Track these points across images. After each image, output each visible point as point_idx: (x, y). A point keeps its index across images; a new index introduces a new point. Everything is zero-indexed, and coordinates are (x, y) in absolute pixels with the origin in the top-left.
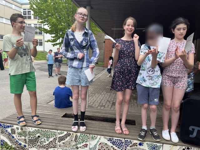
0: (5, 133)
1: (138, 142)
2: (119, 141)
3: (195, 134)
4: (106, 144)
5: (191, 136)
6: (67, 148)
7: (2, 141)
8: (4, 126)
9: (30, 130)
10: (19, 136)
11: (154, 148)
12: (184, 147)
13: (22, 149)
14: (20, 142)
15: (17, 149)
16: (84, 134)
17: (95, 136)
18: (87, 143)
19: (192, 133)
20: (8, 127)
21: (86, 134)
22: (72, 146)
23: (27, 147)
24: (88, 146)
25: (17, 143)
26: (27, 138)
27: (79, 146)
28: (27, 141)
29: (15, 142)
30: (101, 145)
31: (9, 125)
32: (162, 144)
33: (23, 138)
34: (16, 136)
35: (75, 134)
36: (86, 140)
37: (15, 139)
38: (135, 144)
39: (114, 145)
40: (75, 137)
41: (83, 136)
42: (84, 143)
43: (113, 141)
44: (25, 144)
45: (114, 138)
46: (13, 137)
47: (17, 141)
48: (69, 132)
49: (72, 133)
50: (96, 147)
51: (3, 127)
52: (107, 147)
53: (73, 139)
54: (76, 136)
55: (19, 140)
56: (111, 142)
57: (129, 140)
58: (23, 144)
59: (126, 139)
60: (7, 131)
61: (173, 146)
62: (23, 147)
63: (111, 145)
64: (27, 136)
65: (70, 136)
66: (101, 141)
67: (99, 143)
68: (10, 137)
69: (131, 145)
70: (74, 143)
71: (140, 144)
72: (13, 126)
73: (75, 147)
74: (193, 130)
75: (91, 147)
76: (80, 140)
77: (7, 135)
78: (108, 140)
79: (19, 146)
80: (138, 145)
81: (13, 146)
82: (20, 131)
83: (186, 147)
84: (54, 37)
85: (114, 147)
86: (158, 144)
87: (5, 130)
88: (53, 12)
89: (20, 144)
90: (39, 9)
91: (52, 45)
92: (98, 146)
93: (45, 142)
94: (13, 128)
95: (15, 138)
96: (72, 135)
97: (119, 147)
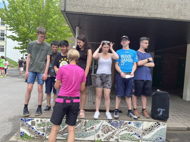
0: (26, 126)
1: (128, 122)
2: (115, 122)
3: (161, 113)
4: (107, 125)
5: (159, 115)
6: (78, 132)
7: (21, 133)
8: (25, 120)
9: (48, 121)
10: (38, 127)
11: (138, 125)
12: (155, 122)
13: (40, 137)
14: (39, 132)
15: (36, 138)
16: (91, 120)
17: (99, 121)
18: (93, 126)
19: (159, 113)
20: (29, 120)
21: (93, 120)
22: (83, 130)
23: (45, 135)
24: (94, 129)
25: (36, 133)
26: (45, 128)
27: (87, 129)
28: (45, 130)
29: (35, 132)
30: (103, 127)
31: (30, 119)
32: (142, 122)
33: (42, 128)
34: (36, 127)
35: (84, 121)
36: (93, 124)
37: (34, 130)
38: (126, 124)
39: (112, 125)
40: (84, 122)
41: (90, 121)
42: (92, 127)
43: (112, 122)
44: (43, 133)
45: (112, 121)
46: (33, 128)
47: (36, 131)
48: (80, 120)
49: (82, 120)
50: (100, 128)
51: (23, 121)
52: (108, 128)
53: (83, 125)
54: (86, 122)
55: (38, 130)
56: (110, 124)
57: (122, 121)
58: (41, 133)
59: (120, 121)
60: (27, 124)
61: (149, 122)
62: (41, 136)
63: (110, 125)
64: (45, 126)
65: (81, 122)
66: (103, 124)
67: (102, 125)
68: (29, 129)
69: (123, 124)
70: (84, 128)
71: (129, 123)
72: (33, 119)
73: (84, 130)
74: (160, 110)
75: (96, 129)
76: (89, 124)
77: (27, 127)
78: (109, 123)
79: (38, 135)
80: (128, 123)
81: (32, 136)
82: (39, 122)
83: (157, 122)
84: (21, 44)
85: (112, 127)
86: (140, 122)
87: (26, 124)
88: (24, 21)
89: (39, 133)
90: (9, 17)
91: (20, 52)
92: (101, 128)
93: (61, 129)
94: (33, 120)
95: (35, 128)
96: (82, 121)
97: (116, 126)
